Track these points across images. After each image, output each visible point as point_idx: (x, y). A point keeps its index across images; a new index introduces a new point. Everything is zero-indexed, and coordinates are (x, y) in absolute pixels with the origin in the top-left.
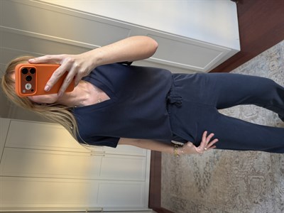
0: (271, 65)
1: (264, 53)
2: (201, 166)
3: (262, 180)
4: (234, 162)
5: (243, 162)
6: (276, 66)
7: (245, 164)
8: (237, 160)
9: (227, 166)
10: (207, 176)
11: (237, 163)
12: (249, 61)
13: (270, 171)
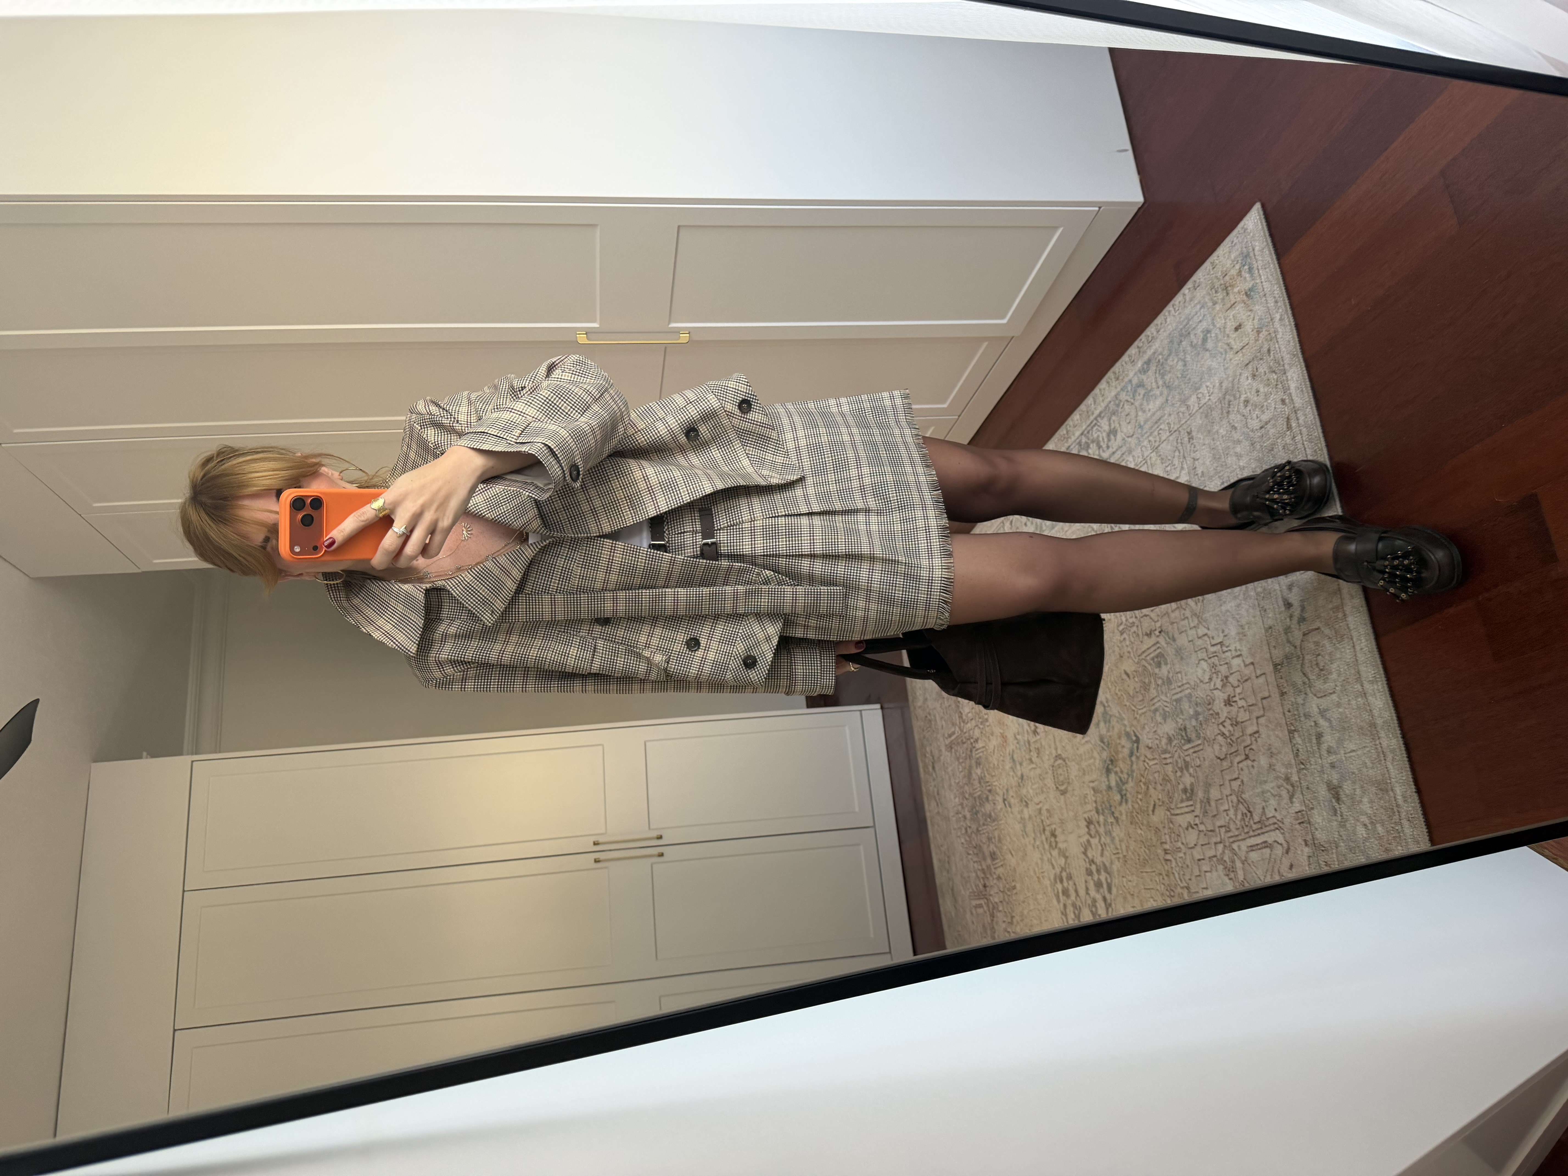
0: (1230, 325)
1: (1200, 275)
2: (1073, 846)
3: (1279, 851)
4: (1178, 796)
5: (1208, 786)
6: (1248, 327)
7: (1215, 793)
8: (1187, 780)
9: (1159, 816)
10: (1098, 885)
11: (1189, 793)
12: (1159, 320)
13: (1297, 806)
